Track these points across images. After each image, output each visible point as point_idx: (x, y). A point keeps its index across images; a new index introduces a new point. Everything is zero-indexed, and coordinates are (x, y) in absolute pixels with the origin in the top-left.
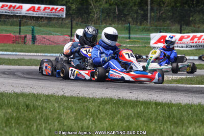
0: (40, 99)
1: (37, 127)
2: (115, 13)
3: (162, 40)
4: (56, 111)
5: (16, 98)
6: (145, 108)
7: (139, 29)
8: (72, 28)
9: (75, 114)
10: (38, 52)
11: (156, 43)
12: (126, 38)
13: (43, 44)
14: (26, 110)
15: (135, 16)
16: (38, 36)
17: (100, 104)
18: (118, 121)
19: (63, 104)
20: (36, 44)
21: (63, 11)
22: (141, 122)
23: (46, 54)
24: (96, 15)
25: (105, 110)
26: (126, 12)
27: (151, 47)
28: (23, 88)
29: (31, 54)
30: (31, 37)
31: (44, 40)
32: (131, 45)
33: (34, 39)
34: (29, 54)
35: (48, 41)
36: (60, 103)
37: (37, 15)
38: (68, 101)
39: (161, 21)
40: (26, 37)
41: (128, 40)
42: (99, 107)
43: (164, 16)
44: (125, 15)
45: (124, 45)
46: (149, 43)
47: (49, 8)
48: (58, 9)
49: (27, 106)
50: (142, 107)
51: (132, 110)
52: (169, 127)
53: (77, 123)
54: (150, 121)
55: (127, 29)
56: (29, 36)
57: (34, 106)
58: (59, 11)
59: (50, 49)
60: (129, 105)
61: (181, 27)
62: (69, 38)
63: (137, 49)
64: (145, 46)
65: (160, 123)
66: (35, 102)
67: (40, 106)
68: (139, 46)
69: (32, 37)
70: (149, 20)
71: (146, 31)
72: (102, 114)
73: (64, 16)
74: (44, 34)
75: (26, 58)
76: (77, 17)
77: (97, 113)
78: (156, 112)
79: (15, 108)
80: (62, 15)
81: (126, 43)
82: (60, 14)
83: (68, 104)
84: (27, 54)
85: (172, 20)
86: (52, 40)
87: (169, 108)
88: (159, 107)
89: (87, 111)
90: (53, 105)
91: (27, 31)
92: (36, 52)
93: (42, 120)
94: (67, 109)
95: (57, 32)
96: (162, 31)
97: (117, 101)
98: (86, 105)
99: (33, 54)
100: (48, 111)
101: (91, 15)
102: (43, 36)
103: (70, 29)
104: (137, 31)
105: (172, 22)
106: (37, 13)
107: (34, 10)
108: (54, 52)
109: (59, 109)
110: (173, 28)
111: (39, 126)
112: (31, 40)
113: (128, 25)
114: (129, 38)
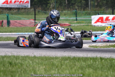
0: (19, 59)
1: (19, 76)
2: (65, 3)
3: (100, 20)
4: (31, 66)
5: (2, 59)
6: (94, 62)
7: (83, 13)
8: (35, 15)
9: (44, 67)
10: (12, 32)
11: (96, 23)
12: (74, 20)
13: (15, 26)
14: (9, 66)
15: (80, 5)
16: (11, 21)
17: (62, 60)
18: (75, 70)
19: (35, 61)
20: (10, 27)
21: (28, 3)
22: (91, 70)
23: (18, 33)
24: (52, 5)
25: (65, 64)
26: (73, 2)
27: (92, 26)
28: (5, 54)
29: (7, 34)
30: (6, 22)
31: (16, 23)
32: (78, 25)
33: (9, 23)
34: (6, 34)
35: (19, 24)
36: (33, 60)
37: (10, 7)
38: (39, 59)
39: (99, 7)
40: (3, 22)
41: (76, 22)
42: (61, 62)
43: (100, 3)
44: (73, 4)
45: (73, 25)
46: (91, 23)
47: (18, 1)
48: (25, 2)
49: (11, 64)
50: (91, 61)
51: (85, 63)
52: (112, 73)
53: (47, 73)
54: (98, 69)
55: (74, 14)
56: (5, 21)
57: (15, 63)
58: (25, 3)
59: (21, 30)
60: (82, 60)
61: (113, 11)
62: (34, 21)
63: (82, 27)
64: (88, 25)
65: (105, 70)
66: (15, 61)
67: (19, 63)
68: (84, 25)
69: (8, 21)
70: (90, 7)
71: (88, 15)
72: (63, 67)
73: (29, 7)
74: (16, 20)
75: (4, 36)
76: (39, 7)
77: (60, 66)
78: (102, 64)
79: (2, 65)
80: (28, 6)
81: (74, 23)
82: (26, 5)
83: (39, 61)
84: (4, 34)
85: (106, 7)
86: (21, 23)
87: (110, 61)
88: (103, 61)
89: (53, 65)
90: (29, 62)
91: (3, 18)
92: (11, 32)
93: (22, 72)
94: (38, 64)
95: (25, 18)
96: (99, 13)
97: (73, 58)
98: (52, 62)
99: (9, 34)
100: (25, 66)
101: (48, 5)
102: (15, 21)
103: (34, 16)
104: (81, 15)
105: (107, 8)
106: (10, 5)
107: (7, 3)
108: (23, 31)
109: (33, 64)
110: (107, 11)
111: (20, 76)
112: (7, 23)
113: (75, 10)
114: (76, 20)
